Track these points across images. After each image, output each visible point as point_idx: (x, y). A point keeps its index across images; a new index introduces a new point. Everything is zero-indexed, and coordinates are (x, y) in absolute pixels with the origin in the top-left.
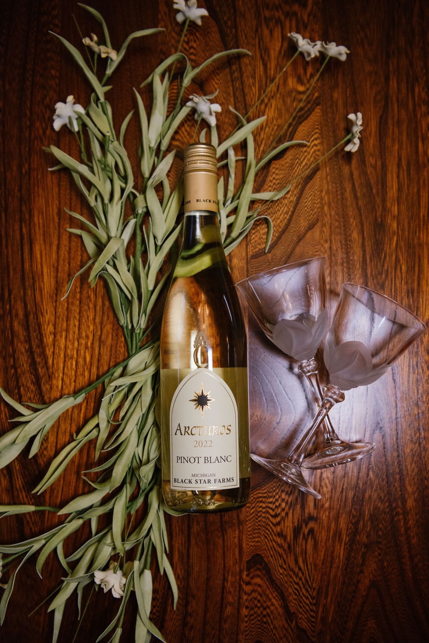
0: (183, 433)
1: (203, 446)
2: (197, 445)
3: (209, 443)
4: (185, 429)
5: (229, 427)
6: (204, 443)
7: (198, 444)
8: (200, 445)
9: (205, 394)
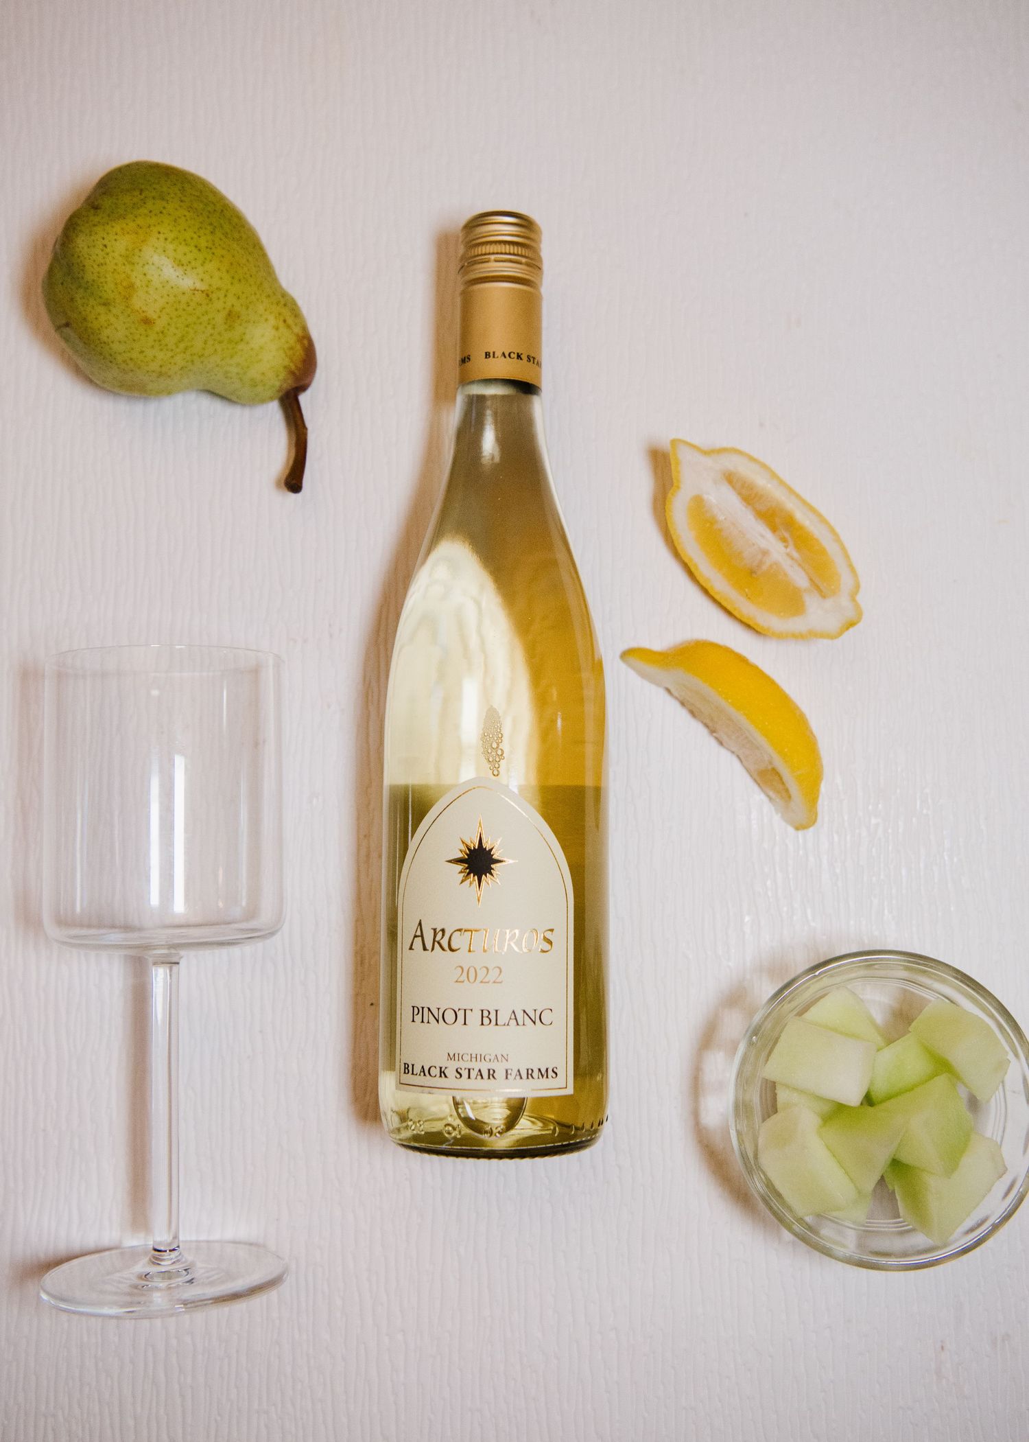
0: (429, 946)
1: (479, 979)
2: (464, 977)
3: (493, 974)
4: (435, 936)
5: (548, 934)
6: (482, 973)
7: (467, 974)
8: (472, 979)
9: (487, 846)
